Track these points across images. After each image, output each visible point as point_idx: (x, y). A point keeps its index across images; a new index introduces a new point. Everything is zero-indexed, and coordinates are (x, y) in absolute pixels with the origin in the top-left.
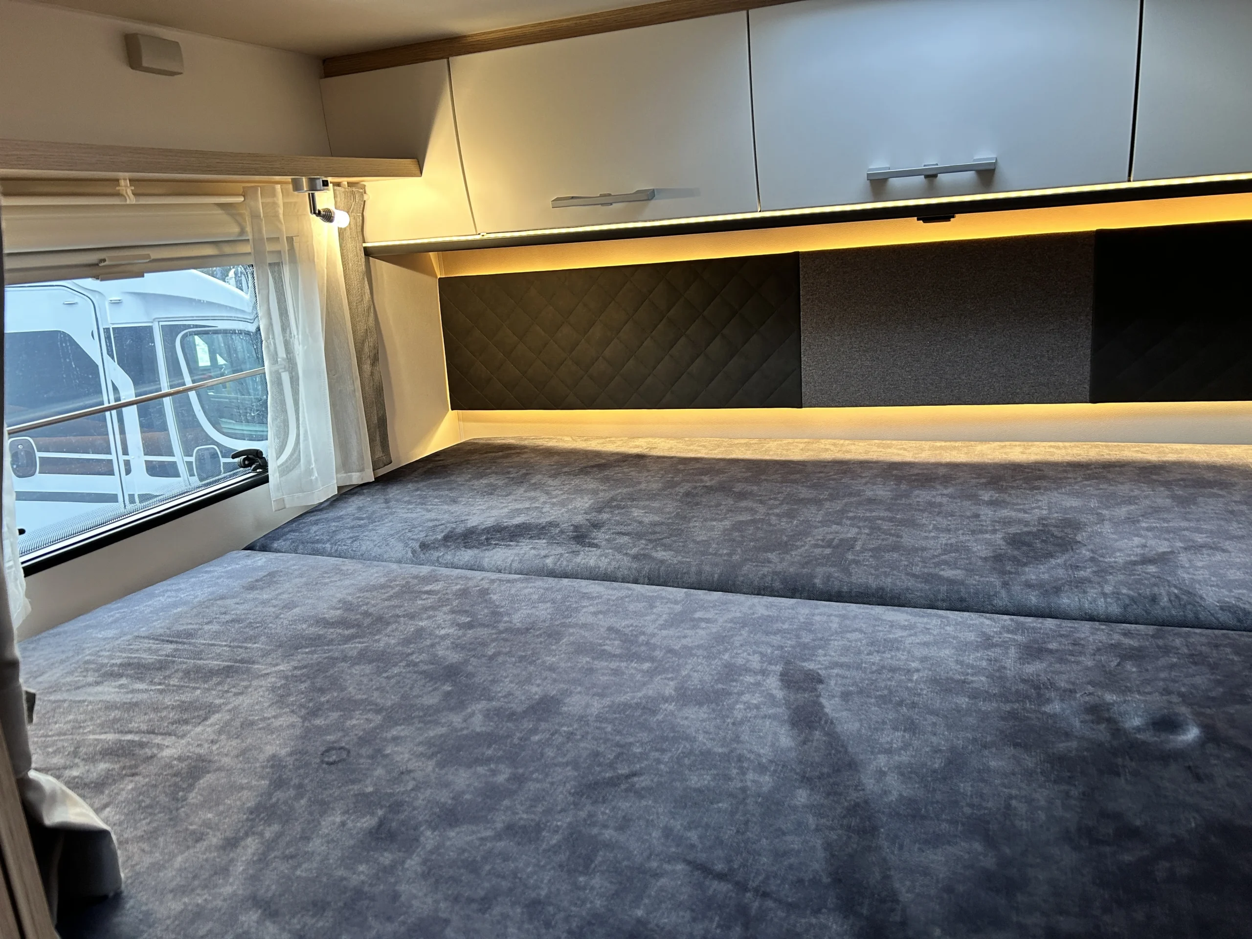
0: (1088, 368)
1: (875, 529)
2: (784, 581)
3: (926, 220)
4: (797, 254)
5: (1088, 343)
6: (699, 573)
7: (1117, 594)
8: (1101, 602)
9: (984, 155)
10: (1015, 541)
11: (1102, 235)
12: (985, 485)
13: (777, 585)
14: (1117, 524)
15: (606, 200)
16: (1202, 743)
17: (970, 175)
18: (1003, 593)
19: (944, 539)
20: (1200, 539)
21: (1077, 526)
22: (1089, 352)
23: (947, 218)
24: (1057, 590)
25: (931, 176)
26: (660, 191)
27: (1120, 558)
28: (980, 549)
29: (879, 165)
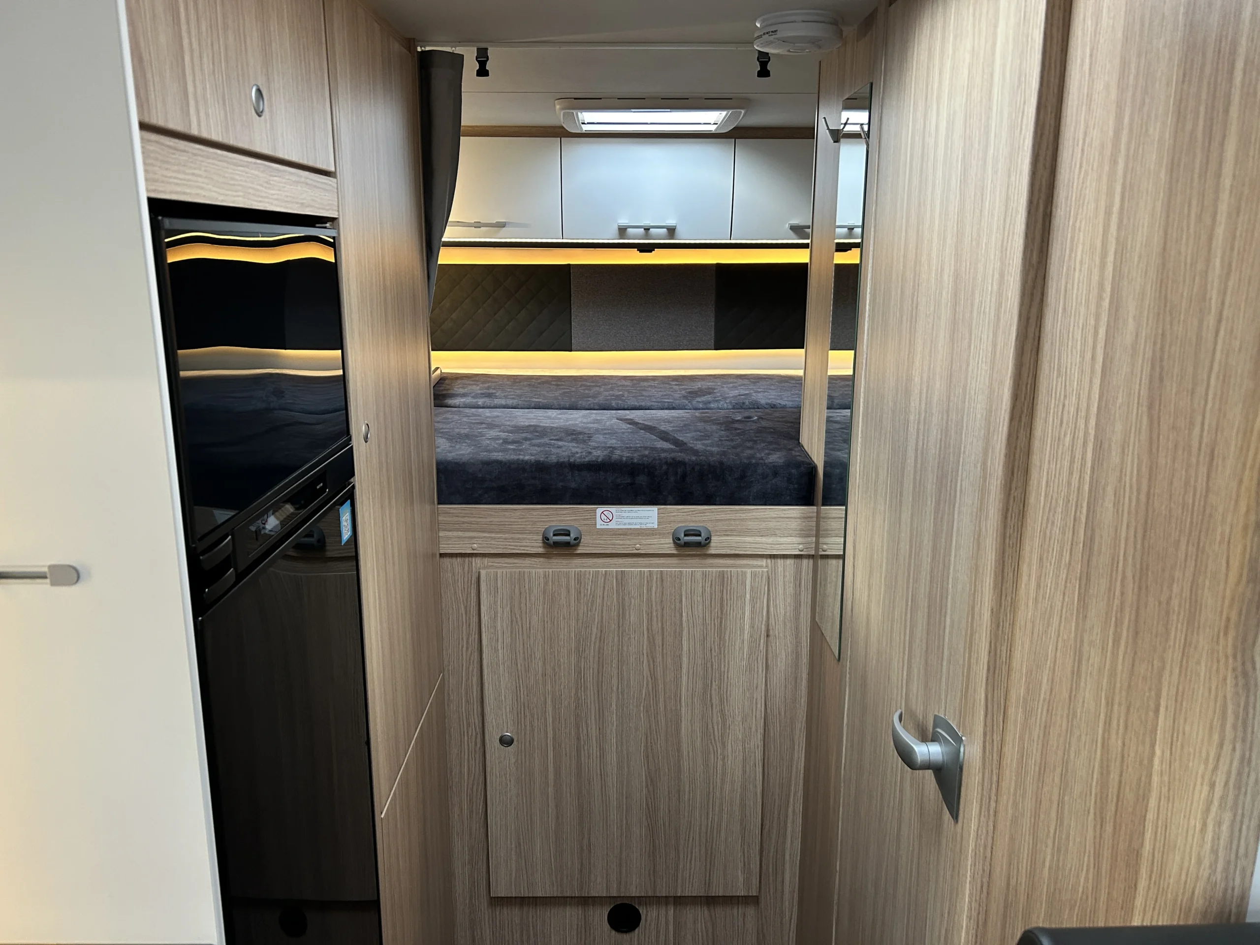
0: (713, 332)
1: (629, 392)
2: (599, 405)
3: (641, 251)
4: (569, 265)
5: (713, 319)
6: (559, 405)
7: (731, 402)
8: (725, 405)
9: (671, 222)
10: (690, 393)
11: (719, 266)
12: (673, 381)
13: (596, 407)
14: (729, 388)
15: (478, 225)
16: (758, 419)
17: (665, 230)
18: (689, 404)
19: (661, 393)
20: (759, 390)
21: (714, 389)
22: (713, 323)
23: (650, 251)
24: (710, 403)
25: (647, 229)
26: (509, 223)
27: (731, 395)
28: (677, 396)
29: (624, 222)
